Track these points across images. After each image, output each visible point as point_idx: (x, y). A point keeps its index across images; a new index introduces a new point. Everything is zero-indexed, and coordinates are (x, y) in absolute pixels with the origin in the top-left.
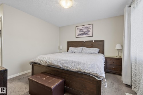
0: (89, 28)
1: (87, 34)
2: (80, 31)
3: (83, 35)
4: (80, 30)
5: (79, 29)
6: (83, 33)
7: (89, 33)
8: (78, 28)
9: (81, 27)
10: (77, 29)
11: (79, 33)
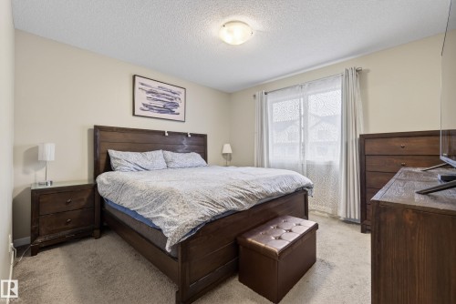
0: (176, 96)
1: (172, 112)
2: (150, 95)
3: (160, 111)
4: (149, 92)
5: (148, 89)
6: (161, 104)
7: (176, 111)
8: (142, 84)
9: (155, 85)
10: (137, 85)
11: (147, 102)
